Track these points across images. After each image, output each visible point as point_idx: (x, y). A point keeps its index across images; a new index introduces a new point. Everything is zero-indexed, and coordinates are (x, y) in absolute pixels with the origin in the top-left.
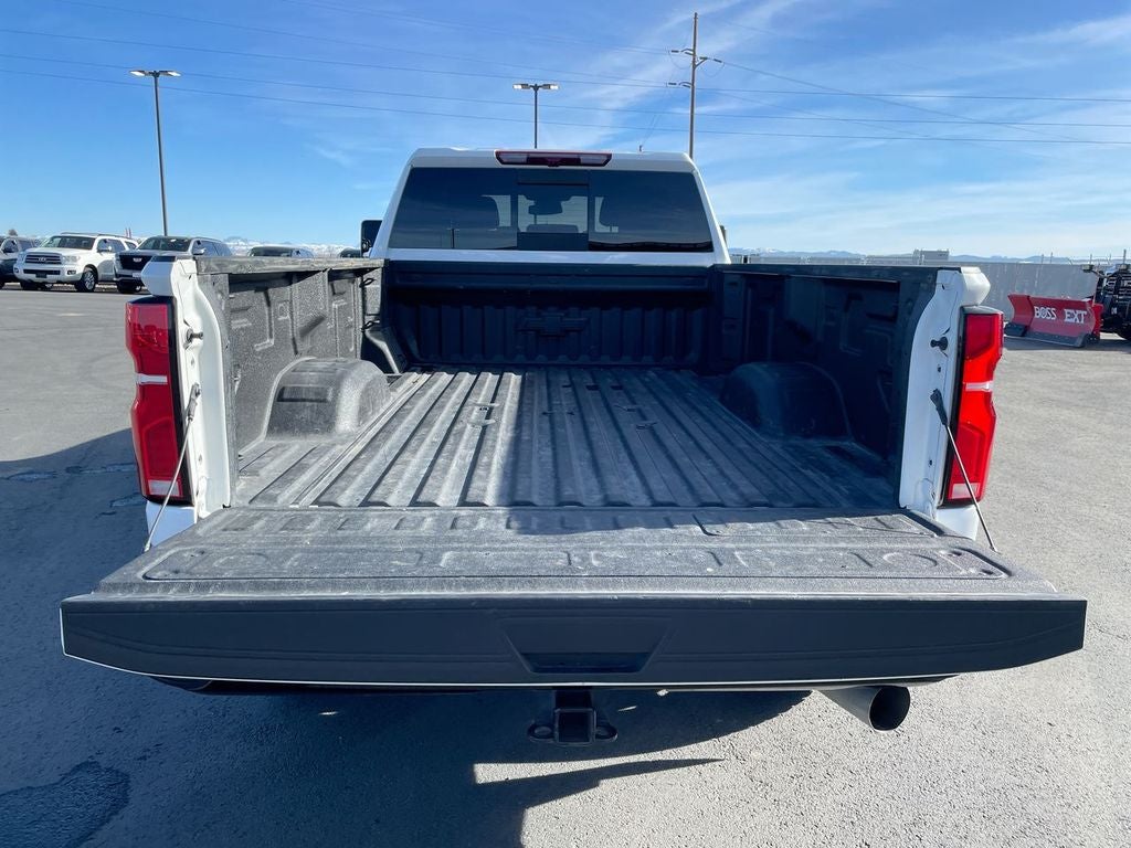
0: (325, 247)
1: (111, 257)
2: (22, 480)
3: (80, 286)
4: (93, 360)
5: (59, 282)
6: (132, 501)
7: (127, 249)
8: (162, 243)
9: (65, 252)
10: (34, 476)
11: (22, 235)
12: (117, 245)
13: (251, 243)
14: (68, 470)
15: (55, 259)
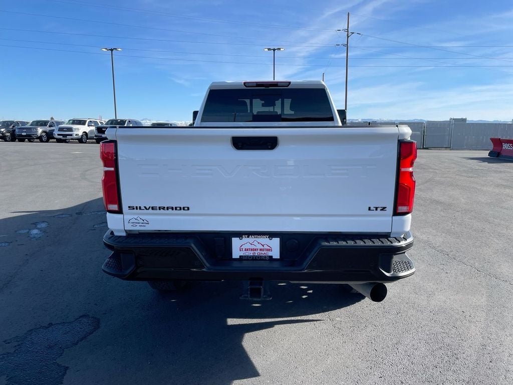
0: (184, 122)
1: (93, 128)
2: (59, 217)
3: (80, 141)
4: (86, 171)
5: (72, 139)
6: (101, 225)
7: (100, 125)
8: (114, 122)
9: (75, 127)
10: (64, 216)
11: (56, 119)
12: (96, 123)
13: (152, 121)
14: (77, 214)
15: (70, 129)
